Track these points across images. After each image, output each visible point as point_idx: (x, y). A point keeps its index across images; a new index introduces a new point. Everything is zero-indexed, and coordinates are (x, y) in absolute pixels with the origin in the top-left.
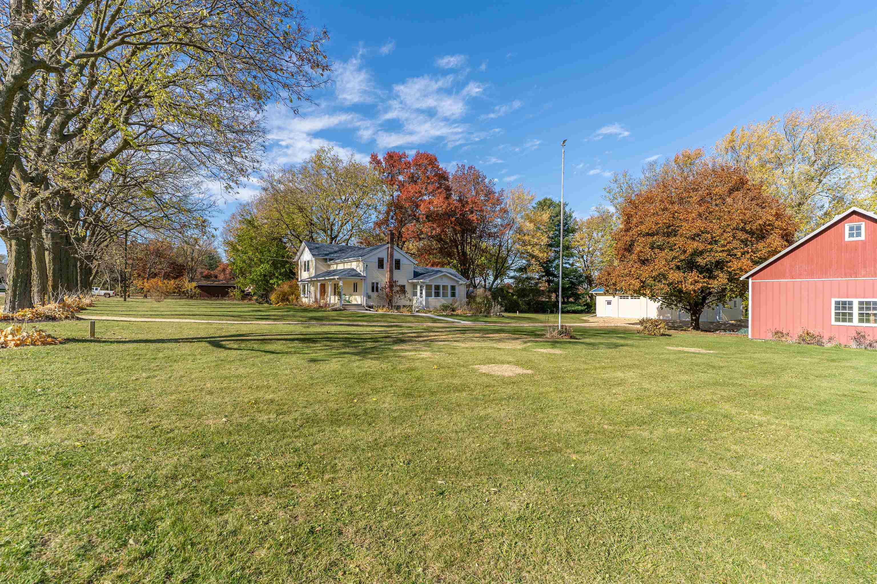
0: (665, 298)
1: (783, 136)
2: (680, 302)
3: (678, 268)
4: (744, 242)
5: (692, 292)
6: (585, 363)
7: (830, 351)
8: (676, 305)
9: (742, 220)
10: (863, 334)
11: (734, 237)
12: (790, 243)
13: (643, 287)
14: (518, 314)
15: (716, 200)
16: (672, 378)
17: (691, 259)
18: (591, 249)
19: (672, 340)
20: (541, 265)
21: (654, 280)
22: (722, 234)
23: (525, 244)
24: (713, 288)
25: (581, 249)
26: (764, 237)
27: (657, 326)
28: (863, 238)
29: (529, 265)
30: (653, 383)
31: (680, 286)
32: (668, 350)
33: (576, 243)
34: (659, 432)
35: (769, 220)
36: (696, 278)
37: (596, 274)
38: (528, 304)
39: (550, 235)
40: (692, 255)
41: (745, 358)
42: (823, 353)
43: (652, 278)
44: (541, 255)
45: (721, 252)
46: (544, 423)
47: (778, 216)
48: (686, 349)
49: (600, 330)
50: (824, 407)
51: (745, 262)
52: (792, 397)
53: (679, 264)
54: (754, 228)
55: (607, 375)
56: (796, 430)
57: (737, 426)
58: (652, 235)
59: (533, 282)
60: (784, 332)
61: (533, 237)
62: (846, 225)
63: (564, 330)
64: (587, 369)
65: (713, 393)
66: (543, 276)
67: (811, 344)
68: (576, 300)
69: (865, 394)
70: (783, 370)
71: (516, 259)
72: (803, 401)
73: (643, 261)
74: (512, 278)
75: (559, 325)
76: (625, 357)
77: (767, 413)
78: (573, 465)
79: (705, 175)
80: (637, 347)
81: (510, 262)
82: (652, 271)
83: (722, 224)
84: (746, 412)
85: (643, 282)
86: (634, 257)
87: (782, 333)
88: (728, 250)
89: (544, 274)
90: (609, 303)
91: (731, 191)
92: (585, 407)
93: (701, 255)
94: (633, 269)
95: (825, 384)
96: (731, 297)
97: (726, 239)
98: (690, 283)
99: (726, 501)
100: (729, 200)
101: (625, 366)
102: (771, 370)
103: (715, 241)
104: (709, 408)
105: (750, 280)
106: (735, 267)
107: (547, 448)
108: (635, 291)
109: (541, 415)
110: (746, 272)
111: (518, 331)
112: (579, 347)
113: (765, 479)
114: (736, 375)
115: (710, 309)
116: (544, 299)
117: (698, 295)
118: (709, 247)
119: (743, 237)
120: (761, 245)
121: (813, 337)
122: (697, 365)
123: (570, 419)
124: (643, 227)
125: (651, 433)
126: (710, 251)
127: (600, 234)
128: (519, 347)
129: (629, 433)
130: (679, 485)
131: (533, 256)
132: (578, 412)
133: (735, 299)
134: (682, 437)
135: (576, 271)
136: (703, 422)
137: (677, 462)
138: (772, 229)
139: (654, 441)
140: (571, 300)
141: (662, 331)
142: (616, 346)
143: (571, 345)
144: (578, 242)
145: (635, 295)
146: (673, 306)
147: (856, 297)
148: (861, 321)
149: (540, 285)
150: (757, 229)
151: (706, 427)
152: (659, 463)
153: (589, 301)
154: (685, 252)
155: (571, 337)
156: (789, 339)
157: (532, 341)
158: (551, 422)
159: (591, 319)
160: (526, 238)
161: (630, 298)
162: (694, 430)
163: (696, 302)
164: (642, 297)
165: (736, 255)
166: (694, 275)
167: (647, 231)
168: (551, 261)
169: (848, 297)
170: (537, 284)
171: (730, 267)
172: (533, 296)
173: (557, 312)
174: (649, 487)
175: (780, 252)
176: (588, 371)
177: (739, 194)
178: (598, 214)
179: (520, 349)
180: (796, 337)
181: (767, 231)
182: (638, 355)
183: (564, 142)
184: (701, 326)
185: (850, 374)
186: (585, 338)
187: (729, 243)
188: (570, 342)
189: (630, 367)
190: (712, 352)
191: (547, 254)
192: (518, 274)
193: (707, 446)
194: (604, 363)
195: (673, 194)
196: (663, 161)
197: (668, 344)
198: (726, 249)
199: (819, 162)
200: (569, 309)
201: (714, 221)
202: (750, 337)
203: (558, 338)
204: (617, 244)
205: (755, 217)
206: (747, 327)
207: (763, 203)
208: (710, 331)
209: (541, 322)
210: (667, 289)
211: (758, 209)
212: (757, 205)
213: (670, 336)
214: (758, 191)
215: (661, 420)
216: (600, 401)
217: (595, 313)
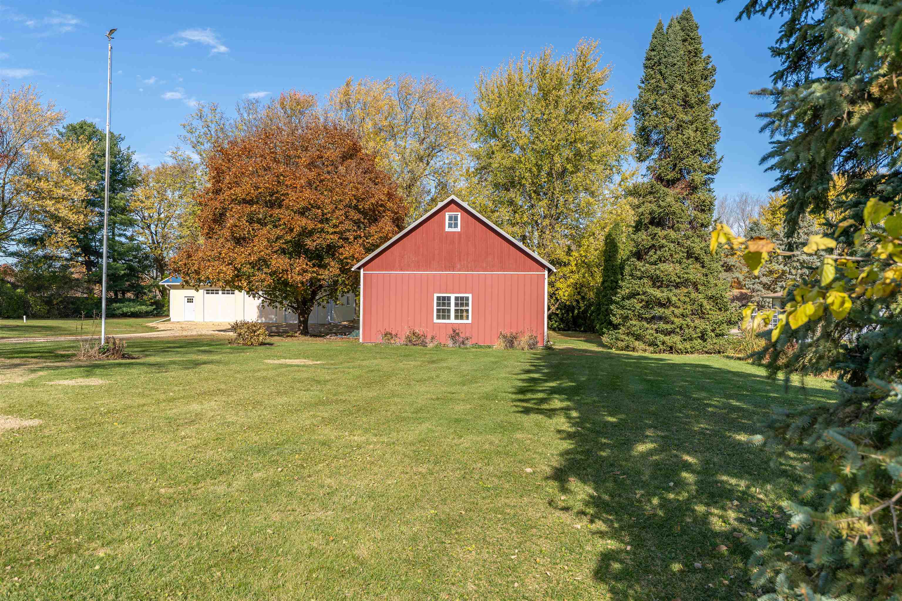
0: (266, 293)
1: (396, 102)
2: (285, 298)
3: (284, 252)
4: (357, 223)
5: (300, 285)
6: (142, 395)
7: (432, 352)
8: (281, 303)
9: (354, 196)
10: (457, 331)
11: (347, 217)
12: (401, 228)
13: (237, 276)
14: (25, 321)
15: (327, 166)
16: (267, 402)
17: (299, 240)
18: (162, 216)
19: (273, 350)
20: (74, 234)
21: (253, 267)
22: (334, 211)
23: (39, 194)
24: (323, 279)
25: (146, 214)
26: (376, 220)
27: (255, 332)
28: (459, 229)
29: (50, 234)
30: (241, 413)
31: (285, 276)
32: (267, 364)
33: (138, 203)
34: (239, 482)
35: (382, 200)
36: (305, 266)
37: (170, 255)
38: (48, 302)
39: (93, 187)
40: (300, 235)
41: (353, 368)
42: (426, 354)
43: (250, 264)
44: (73, 217)
45: (332, 234)
46: (51, 509)
47: (390, 196)
48: (288, 361)
49: (173, 342)
50: (419, 415)
51: (357, 248)
52: (393, 408)
53: (284, 246)
54: (367, 207)
55: (174, 411)
56: (392, 446)
57: (335, 453)
58: (250, 202)
59: (58, 264)
60: (393, 333)
61: (57, 184)
62: (447, 213)
63: (111, 345)
64: (144, 405)
65: (314, 416)
66: (77, 255)
67: (417, 344)
68: (137, 296)
69: (454, 395)
70: (389, 377)
71: (23, 222)
72: (402, 411)
73: (238, 240)
74: (12, 254)
75: (103, 337)
76: (207, 380)
77: (366, 431)
78: (97, 567)
79: (316, 131)
80: (226, 364)
81: (10, 226)
82: (250, 254)
83: (334, 199)
84: (347, 434)
85: (239, 270)
86: (227, 233)
87: (391, 334)
88: (341, 233)
89: (78, 250)
90: (190, 300)
91: (345, 158)
92: (132, 466)
93: (310, 236)
94: (225, 251)
95: (423, 389)
96: (343, 292)
97: (337, 218)
98: (297, 273)
99: (312, 552)
100: (342, 169)
101: (205, 393)
102: (378, 379)
103: (327, 219)
104: (306, 437)
105: (362, 270)
106: (347, 254)
107: (52, 552)
108: (227, 282)
109: (48, 496)
110: (358, 261)
111: (21, 352)
112: (135, 371)
113: (356, 512)
114: (341, 389)
115: (321, 307)
116: (79, 295)
117: (307, 289)
118: (320, 226)
119: (355, 218)
120: (373, 229)
121: (418, 336)
122: (299, 382)
123: (102, 491)
124: (238, 190)
125: (230, 485)
126: (320, 232)
127: (177, 193)
128: (19, 380)
129: (198, 492)
130: (257, 549)
131: (57, 219)
132: (117, 477)
133: (348, 295)
134: (269, 482)
135: (138, 249)
136: (297, 456)
137: (258, 518)
138: (384, 212)
139: (232, 496)
140: (129, 295)
141: (261, 338)
142: (196, 364)
143: (122, 369)
144: (142, 202)
145: (228, 288)
146: (278, 304)
147: (453, 293)
148: (456, 317)
149: (72, 270)
150: (370, 209)
151: (300, 462)
152: (235, 526)
153: (159, 297)
154: (291, 230)
155: (123, 357)
156: (398, 340)
157: (48, 368)
158: (65, 503)
159: (161, 326)
160: (43, 184)
161: (220, 292)
162: (285, 469)
163: (304, 298)
164: (236, 292)
165: (348, 239)
166: (301, 263)
167: (244, 196)
168: (93, 231)
169: (446, 293)
170: (65, 268)
171: (342, 254)
172: (58, 288)
173: (99, 316)
174: (216, 565)
175: (391, 238)
176: (146, 408)
177: (352, 163)
178: (174, 161)
179: (19, 385)
180: (404, 338)
181: (379, 212)
182: (225, 376)
183: (112, 31)
184: (310, 330)
185: (445, 375)
186: (147, 356)
187: (341, 223)
188: (120, 365)
189: (211, 394)
190: (319, 362)
191: (86, 215)
192: (27, 250)
193: (299, 487)
194: (174, 392)
195: (278, 150)
196: (267, 102)
197: (269, 357)
198: (338, 230)
199: (428, 140)
200: (125, 310)
201: (326, 193)
202: (361, 340)
203: (100, 359)
204: (202, 211)
205: (369, 195)
206: (358, 329)
207: (377, 178)
208: (320, 336)
209: (71, 334)
210: (269, 280)
211: (371, 185)
212: (370, 179)
213: (272, 344)
214: (371, 163)
215: (245, 464)
216: (158, 453)
217: (168, 316)
